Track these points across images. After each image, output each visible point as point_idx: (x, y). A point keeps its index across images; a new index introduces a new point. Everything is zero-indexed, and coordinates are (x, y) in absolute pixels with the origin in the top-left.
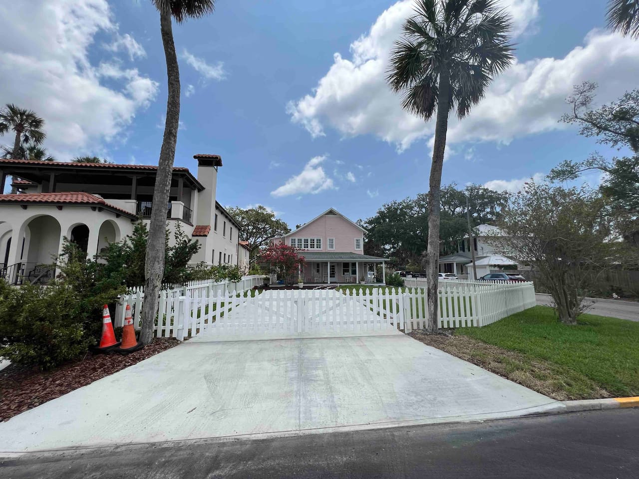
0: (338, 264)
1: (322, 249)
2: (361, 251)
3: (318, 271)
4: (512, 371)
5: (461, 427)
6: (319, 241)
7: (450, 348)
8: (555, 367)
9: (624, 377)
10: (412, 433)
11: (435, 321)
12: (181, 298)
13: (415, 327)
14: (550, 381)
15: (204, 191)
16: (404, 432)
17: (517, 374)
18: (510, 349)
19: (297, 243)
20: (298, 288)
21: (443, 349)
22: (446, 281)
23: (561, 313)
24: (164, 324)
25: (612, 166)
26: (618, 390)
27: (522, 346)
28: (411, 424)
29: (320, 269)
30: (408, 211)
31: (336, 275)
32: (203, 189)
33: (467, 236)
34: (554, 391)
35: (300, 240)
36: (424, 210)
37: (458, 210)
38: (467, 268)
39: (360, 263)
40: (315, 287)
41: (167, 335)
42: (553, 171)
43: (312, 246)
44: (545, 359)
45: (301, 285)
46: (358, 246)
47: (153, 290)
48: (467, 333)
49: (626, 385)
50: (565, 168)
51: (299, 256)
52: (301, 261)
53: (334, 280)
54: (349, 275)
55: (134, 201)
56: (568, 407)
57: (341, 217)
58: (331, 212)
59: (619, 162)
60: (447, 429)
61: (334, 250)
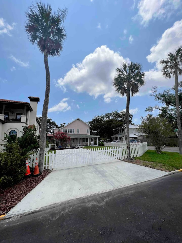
0: (81, 138)
1: (75, 133)
2: (89, 133)
3: (73, 142)
4: (155, 167)
5: (151, 181)
6: (73, 130)
7: (137, 163)
8: (164, 165)
9: (178, 165)
10: (142, 184)
11: (130, 156)
12: (51, 154)
13: (124, 158)
14: (164, 168)
15: (32, 111)
16: (140, 184)
17: (156, 167)
18: (151, 162)
19: (65, 131)
20: (68, 149)
21: (135, 164)
22: (117, 143)
23: (157, 151)
24: (45, 165)
25: (161, 108)
26: (178, 168)
27: (154, 160)
28: (140, 182)
29: (74, 141)
30: (103, 119)
31: (80, 143)
32: (33, 110)
33: (122, 128)
34: (166, 170)
35: (66, 130)
36: (107, 119)
37: (118, 119)
38: (123, 138)
39: (90, 138)
40: (75, 148)
41: (46, 169)
42: (147, 109)
43: (71, 132)
44: (161, 163)
45: (69, 147)
46: (88, 132)
47: (43, 152)
48: (138, 159)
49: (179, 167)
50: (150, 108)
51: (68, 136)
52: (69, 138)
53: (80, 145)
54: (85, 143)
55: (4, 115)
56: (170, 173)
57: (82, 121)
58: (78, 119)
59: (163, 108)
60: (149, 182)
61: (79, 133)
